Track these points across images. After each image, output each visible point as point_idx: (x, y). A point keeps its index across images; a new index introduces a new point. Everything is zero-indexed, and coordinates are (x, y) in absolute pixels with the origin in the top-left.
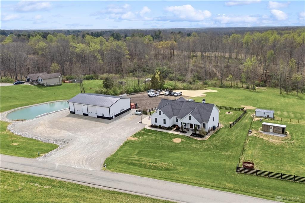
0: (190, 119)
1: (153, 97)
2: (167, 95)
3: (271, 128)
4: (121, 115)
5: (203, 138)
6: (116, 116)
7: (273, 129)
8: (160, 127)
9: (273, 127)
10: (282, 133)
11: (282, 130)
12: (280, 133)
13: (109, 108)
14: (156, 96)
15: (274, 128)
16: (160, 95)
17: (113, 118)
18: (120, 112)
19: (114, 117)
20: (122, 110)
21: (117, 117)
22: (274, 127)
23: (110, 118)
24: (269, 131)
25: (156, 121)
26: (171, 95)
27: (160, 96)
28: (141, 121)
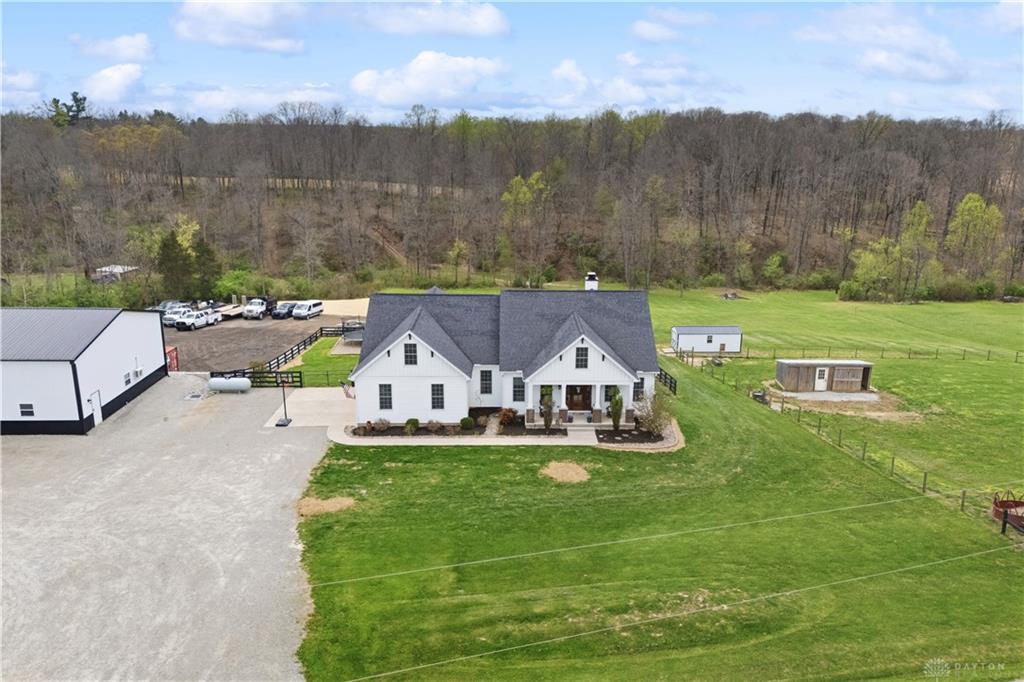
0: (582, 361)
1: (196, 328)
2: (256, 318)
3: (821, 376)
4: (129, 405)
5: (658, 445)
6: (108, 410)
7: (826, 376)
8: (415, 428)
9: (827, 370)
10: (860, 387)
11: (861, 376)
12: (854, 389)
13: (72, 362)
14: (208, 325)
15: (831, 376)
16: (223, 320)
17: (96, 423)
18: (124, 388)
19: (98, 418)
20: (132, 377)
21: (113, 417)
22: (833, 368)
23: (82, 426)
24: (813, 390)
25: (386, 403)
26: (277, 317)
27: (224, 323)
28: (279, 415)
